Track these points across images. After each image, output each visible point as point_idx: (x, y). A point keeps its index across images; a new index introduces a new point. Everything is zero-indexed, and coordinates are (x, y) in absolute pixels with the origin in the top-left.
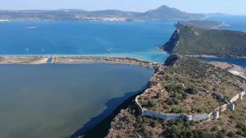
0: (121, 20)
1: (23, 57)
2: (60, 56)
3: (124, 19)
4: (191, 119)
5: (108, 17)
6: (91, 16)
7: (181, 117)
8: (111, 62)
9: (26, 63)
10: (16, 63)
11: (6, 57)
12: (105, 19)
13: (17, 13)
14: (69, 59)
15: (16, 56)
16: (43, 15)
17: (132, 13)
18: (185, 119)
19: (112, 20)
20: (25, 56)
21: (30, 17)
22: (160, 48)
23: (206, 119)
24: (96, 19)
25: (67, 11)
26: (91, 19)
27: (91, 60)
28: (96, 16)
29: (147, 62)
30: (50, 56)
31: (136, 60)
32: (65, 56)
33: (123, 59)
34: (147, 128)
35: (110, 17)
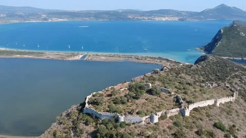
0: (174, 20)
1: (62, 53)
2: (95, 53)
3: (176, 19)
4: (123, 120)
5: (160, 16)
6: (143, 16)
7: (114, 117)
8: (142, 61)
9: (62, 59)
10: (53, 58)
11: (47, 52)
12: (157, 19)
13: (75, 13)
14: (102, 56)
15: (56, 52)
16: (98, 15)
17: (187, 12)
18: (117, 120)
19: (164, 19)
20: (63, 52)
21: (86, 17)
22: (201, 49)
23: (140, 122)
24: (148, 19)
25: (121, 11)
26: (144, 19)
27: (121, 59)
28: (149, 16)
29: (178, 63)
30: (86, 53)
31: (168, 60)
32: (100, 54)
33: (155, 58)
34: (81, 126)
35: (163, 17)
